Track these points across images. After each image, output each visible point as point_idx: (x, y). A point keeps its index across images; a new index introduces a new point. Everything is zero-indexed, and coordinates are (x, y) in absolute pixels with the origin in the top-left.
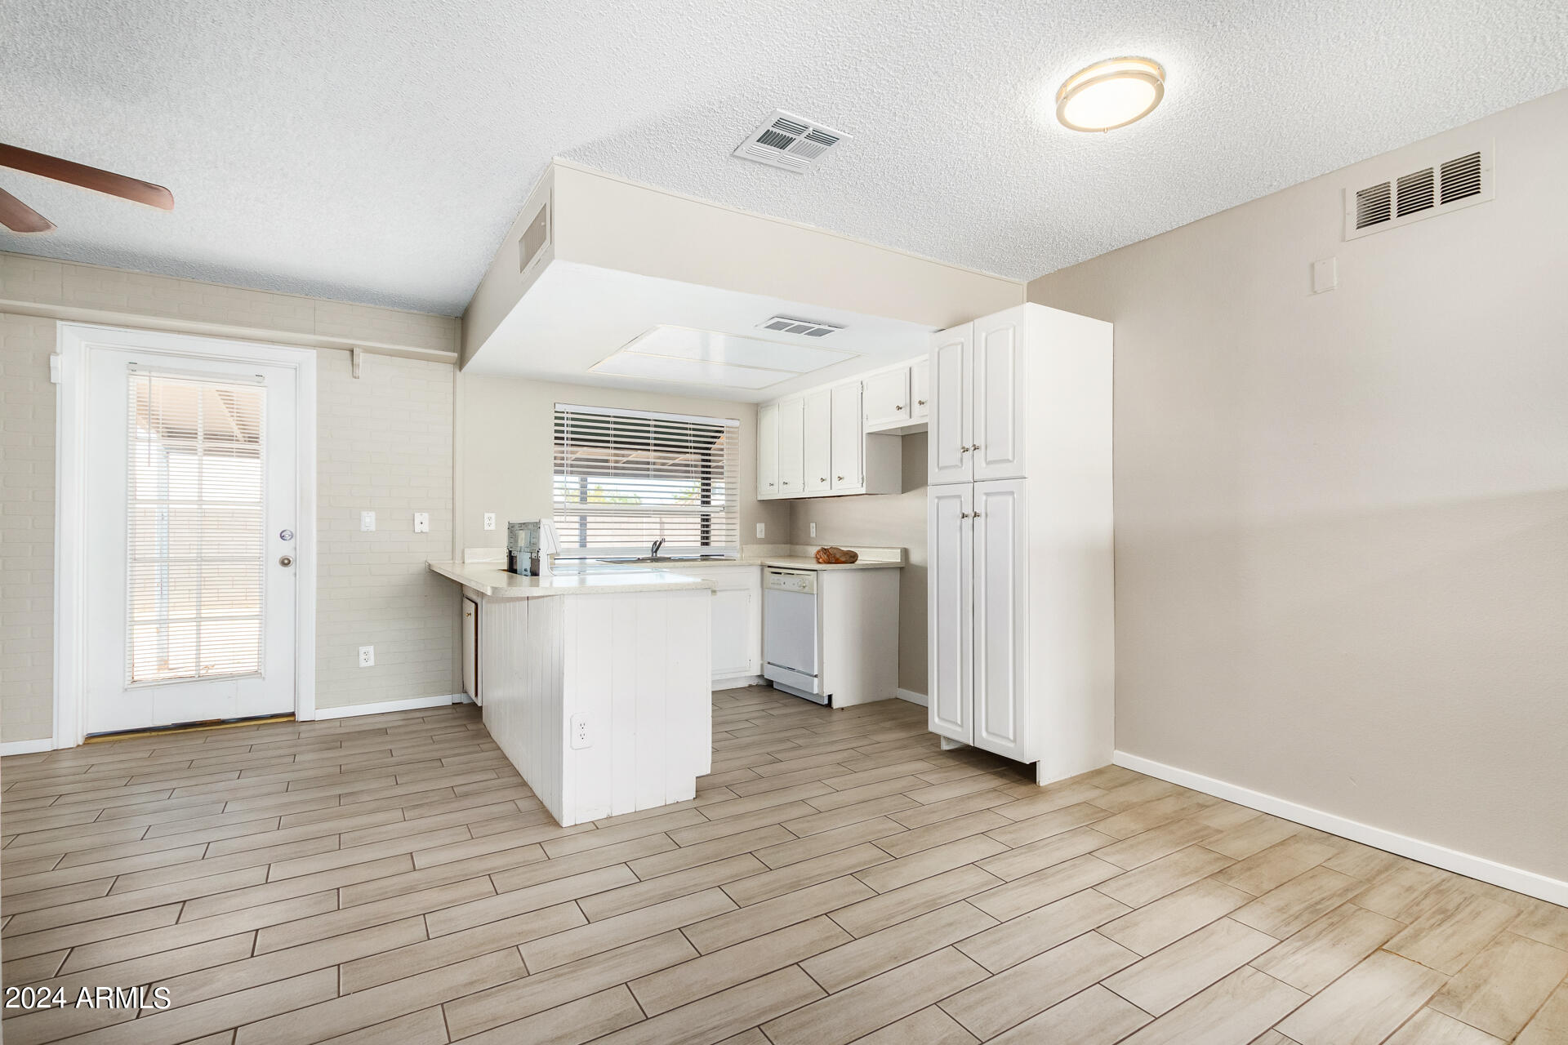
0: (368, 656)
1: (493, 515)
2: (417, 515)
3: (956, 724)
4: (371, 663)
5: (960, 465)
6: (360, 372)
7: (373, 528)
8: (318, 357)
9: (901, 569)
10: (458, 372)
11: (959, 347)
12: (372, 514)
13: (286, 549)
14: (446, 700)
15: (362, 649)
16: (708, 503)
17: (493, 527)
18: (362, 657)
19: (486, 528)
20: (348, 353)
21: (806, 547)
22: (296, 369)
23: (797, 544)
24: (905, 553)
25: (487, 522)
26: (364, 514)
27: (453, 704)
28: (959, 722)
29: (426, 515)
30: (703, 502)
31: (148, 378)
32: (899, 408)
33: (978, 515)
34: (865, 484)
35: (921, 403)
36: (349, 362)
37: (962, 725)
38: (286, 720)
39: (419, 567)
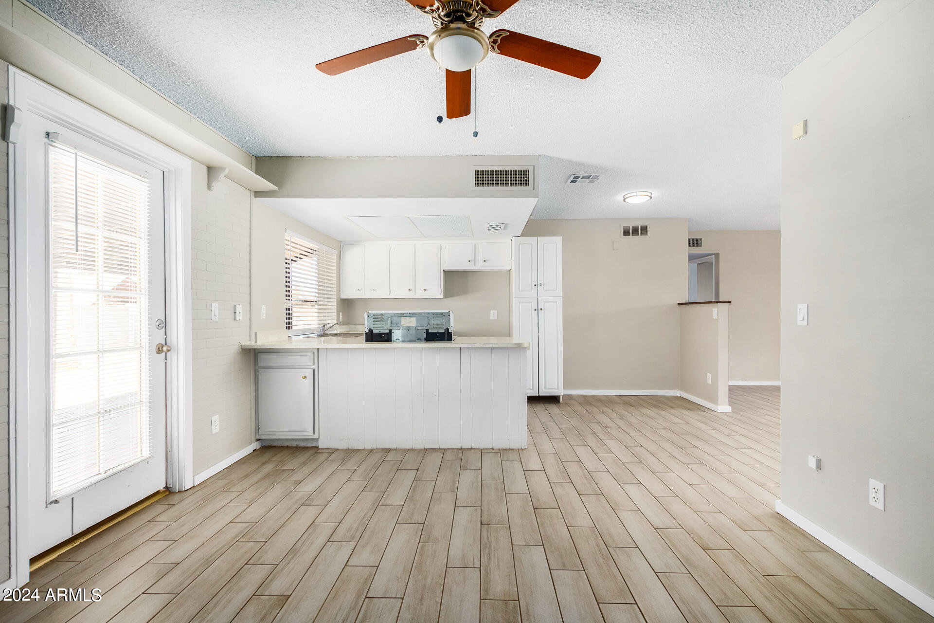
0: (216, 424)
1: (265, 307)
2: (237, 307)
4: (218, 429)
5: (530, 290)
7: (217, 317)
8: (192, 165)
10: (253, 198)
12: (217, 305)
15: (213, 419)
17: (265, 316)
18: (213, 425)
19: (262, 316)
20: (206, 169)
22: (164, 172)
25: (262, 312)
26: (214, 305)
27: (253, 451)
29: (241, 306)
31: (75, 156)
32: (469, 261)
33: (541, 309)
34: (442, 294)
35: (485, 261)
36: (206, 176)
37: (533, 389)
38: (158, 498)
39: (234, 349)
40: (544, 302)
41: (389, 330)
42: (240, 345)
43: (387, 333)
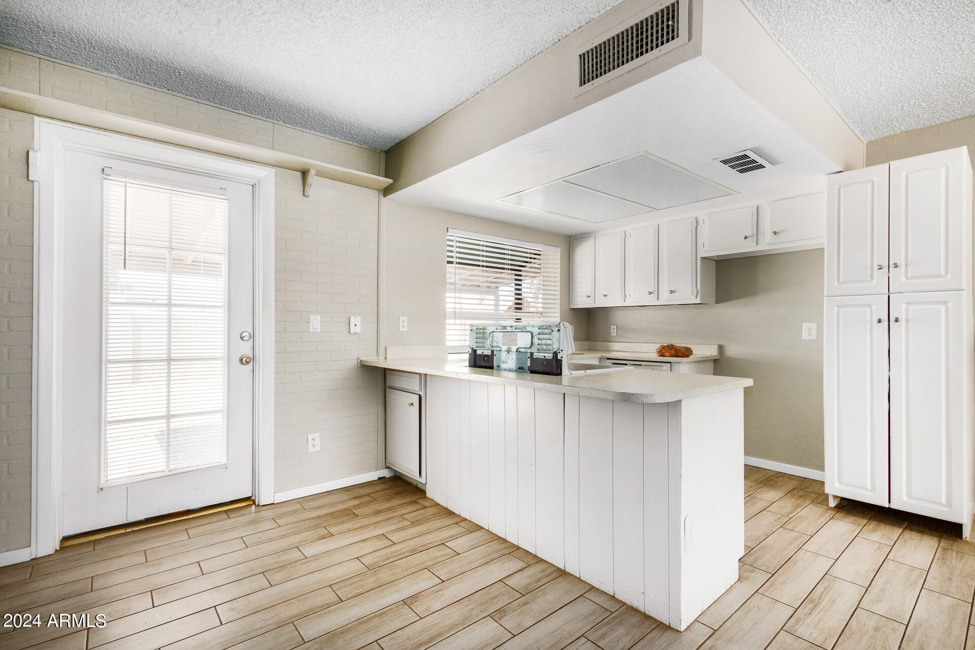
0: (315, 442)
1: (405, 319)
2: (352, 319)
3: (867, 489)
4: (318, 448)
5: (869, 279)
6: (309, 191)
7: (319, 330)
8: (276, 175)
9: (715, 361)
10: (382, 197)
11: (870, 184)
12: (318, 317)
13: (245, 349)
14: (373, 476)
15: (310, 437)
16: (520, 309)
17: (405, 329)
18: (310, 443)
19: (401, 329)
20: (299, 174)
21: (609, 343)
22: (253, 186)
23: (594, 341)
24: (721, 348)
25: (401, 324)
26: (312, 317)
27: (379, 478)
28: (869, 487)
29: (359, 318)
30: (517, 309)
31: (124, 184)
32: (746, 238)
33: (897, 320)
34: (699, 296)
35: (775, 233)
36: (300, 182)
37: (873, 490)
38: (246, 505)
39: (352, 363)
40: (908, 304)
41: (492, 351)
42: (359, 360)
43: (487, 356)
